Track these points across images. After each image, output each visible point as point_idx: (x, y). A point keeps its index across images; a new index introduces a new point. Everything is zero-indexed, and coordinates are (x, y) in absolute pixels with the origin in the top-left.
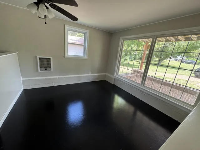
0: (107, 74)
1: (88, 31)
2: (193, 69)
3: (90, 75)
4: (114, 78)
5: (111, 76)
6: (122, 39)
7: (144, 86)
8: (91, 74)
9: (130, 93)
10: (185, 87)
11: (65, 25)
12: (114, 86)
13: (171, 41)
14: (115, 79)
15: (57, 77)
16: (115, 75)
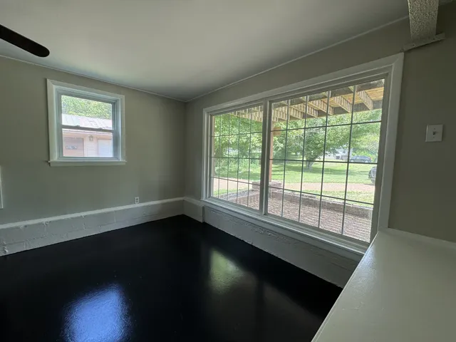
0: (186, 198)
1: (121, 98)
2: (348, 159)
3: (137, 205)
4: (202, 204)
5: (195, 201)
6: (208, 113)
7: (266, 214)
8: (140, 202)
9: (239, 237)
10: (345, 203)
11: (48, 80)
12: (205, 225)
13: (312, 117)
14: (203, 208)
15: (21, 224)
16: (204, 199)
